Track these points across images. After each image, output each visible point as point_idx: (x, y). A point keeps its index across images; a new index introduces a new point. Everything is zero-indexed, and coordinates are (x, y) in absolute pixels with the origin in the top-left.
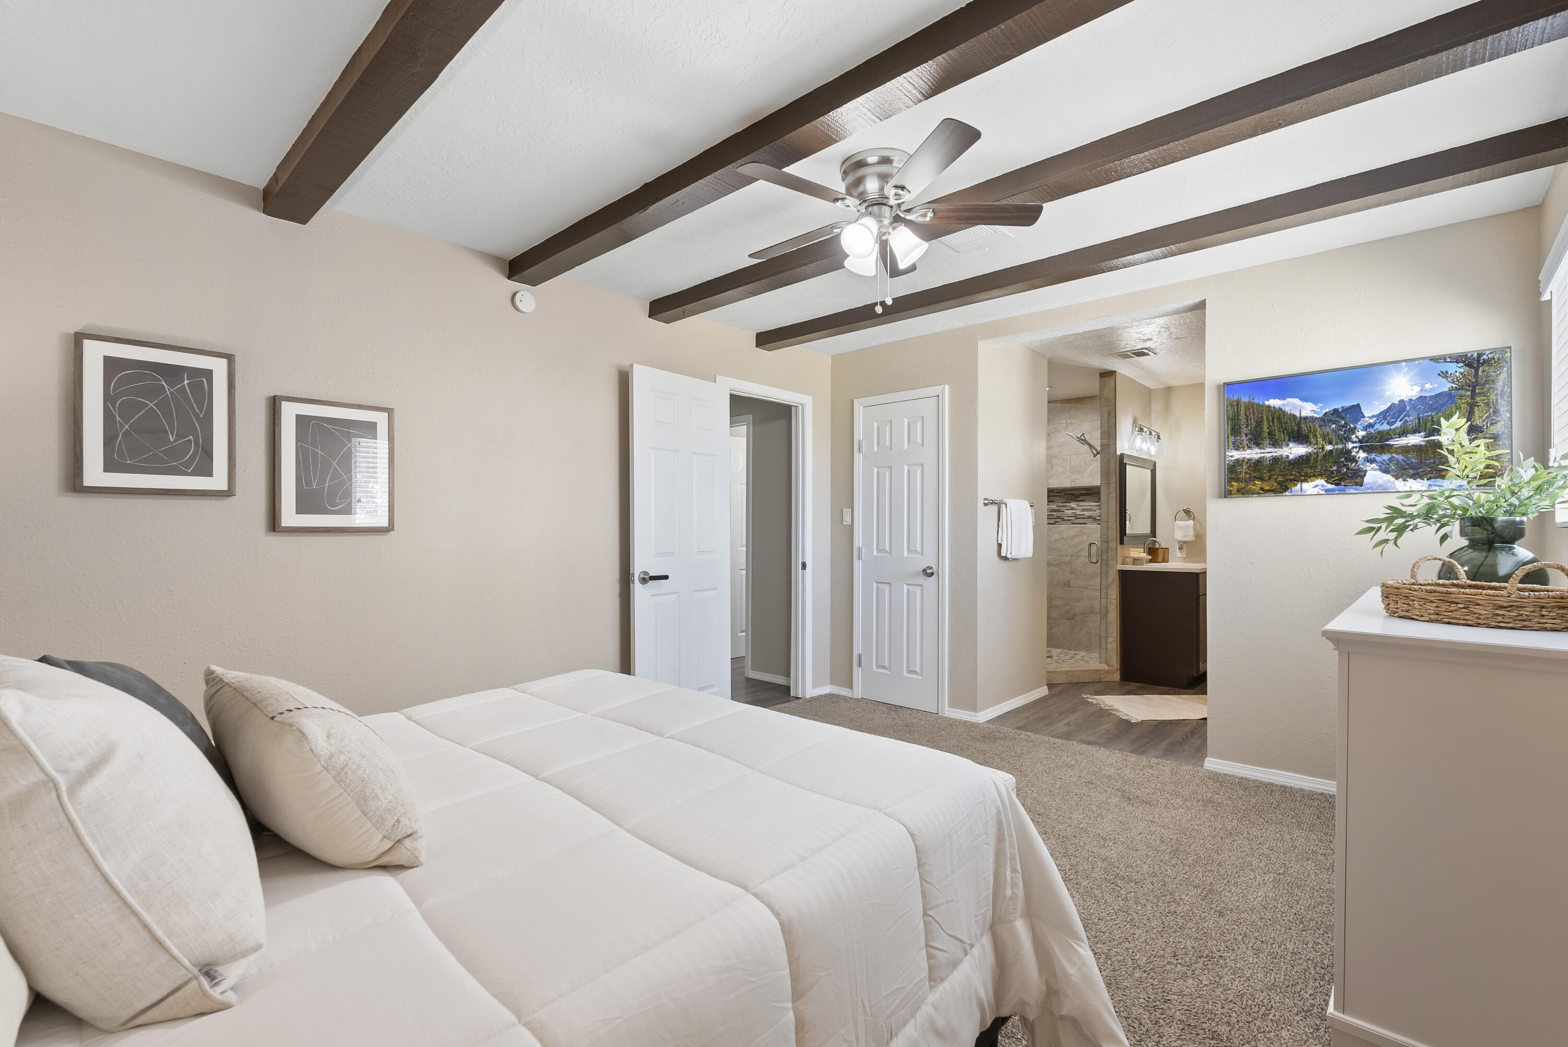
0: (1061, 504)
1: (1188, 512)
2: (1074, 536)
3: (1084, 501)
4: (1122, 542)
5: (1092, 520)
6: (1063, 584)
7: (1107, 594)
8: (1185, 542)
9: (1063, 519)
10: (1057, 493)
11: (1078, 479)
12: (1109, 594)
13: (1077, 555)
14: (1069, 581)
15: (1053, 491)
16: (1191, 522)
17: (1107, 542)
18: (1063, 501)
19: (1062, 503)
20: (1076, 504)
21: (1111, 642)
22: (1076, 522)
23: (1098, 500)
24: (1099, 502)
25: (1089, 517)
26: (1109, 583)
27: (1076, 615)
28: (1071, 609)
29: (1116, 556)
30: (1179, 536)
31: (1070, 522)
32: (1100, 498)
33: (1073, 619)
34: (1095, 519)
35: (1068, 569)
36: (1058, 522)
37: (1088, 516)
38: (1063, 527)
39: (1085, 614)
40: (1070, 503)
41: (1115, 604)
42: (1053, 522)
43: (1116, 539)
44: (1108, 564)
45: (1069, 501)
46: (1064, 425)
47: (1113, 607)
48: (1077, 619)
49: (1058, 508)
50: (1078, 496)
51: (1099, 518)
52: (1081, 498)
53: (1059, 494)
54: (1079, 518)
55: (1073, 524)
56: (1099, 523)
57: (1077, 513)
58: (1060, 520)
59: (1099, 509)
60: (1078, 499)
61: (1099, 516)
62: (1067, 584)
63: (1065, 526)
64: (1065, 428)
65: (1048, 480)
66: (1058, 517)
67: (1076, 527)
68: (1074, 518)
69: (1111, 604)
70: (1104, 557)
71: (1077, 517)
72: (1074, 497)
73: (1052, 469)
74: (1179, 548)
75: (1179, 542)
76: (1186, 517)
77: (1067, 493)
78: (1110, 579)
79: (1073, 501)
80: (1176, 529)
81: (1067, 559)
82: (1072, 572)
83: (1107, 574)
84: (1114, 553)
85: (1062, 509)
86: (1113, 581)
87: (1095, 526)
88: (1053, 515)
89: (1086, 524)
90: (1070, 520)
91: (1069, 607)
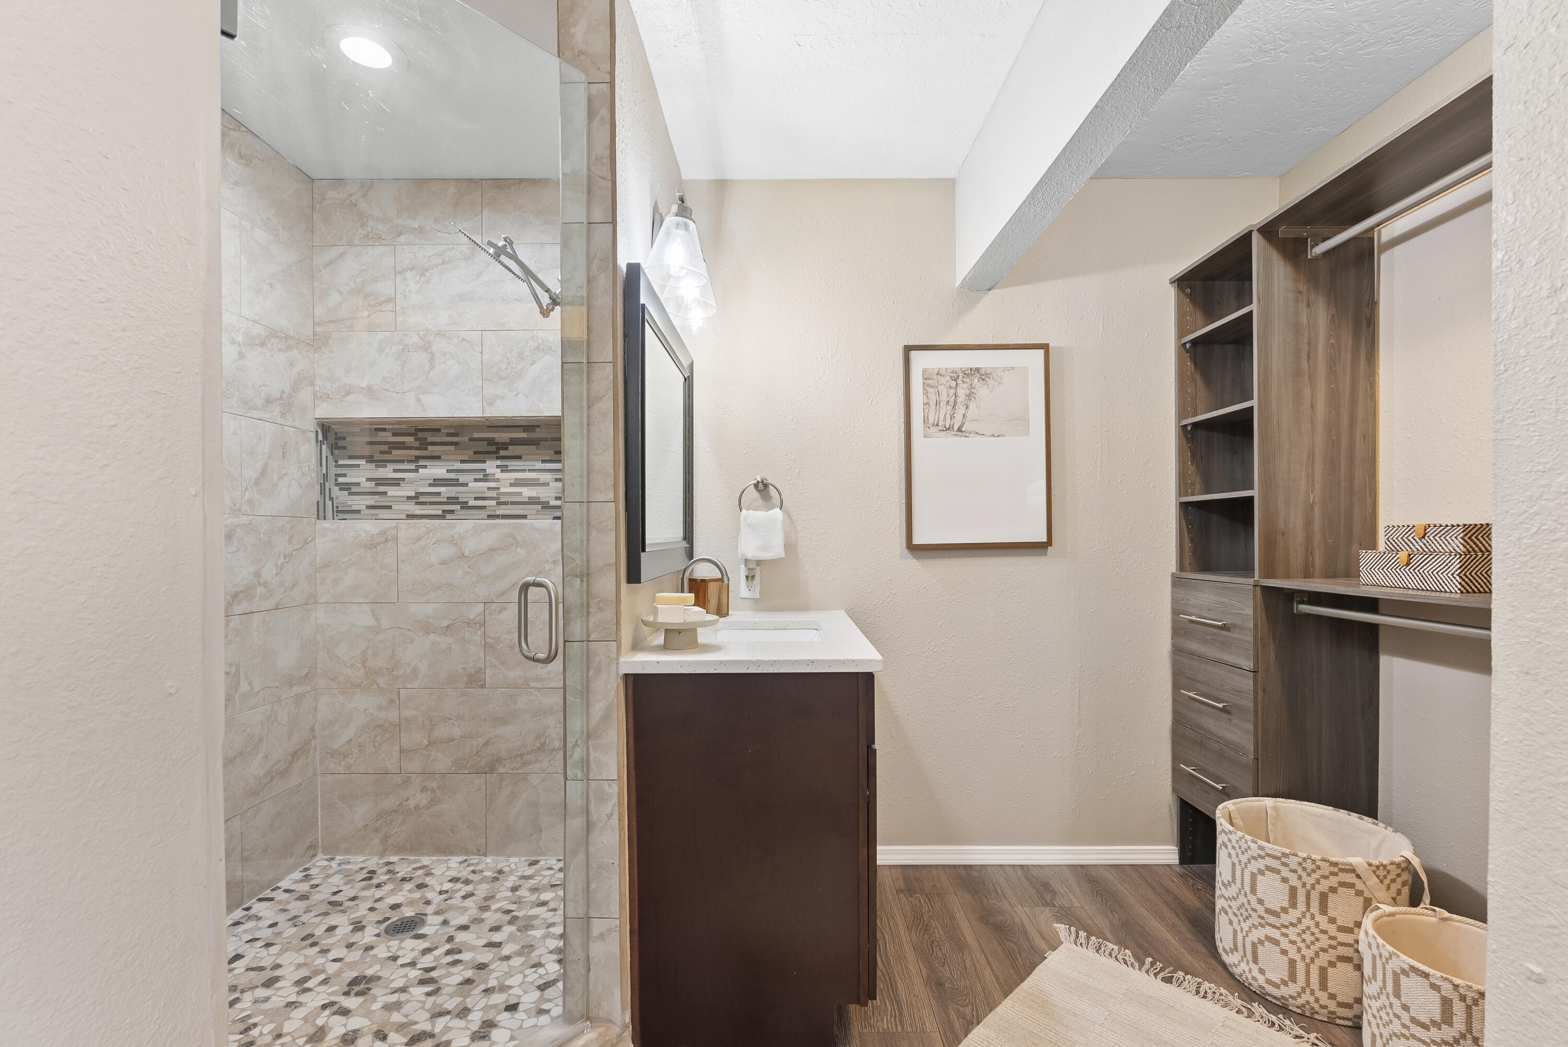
0: (458, 466)
1: (762, 487)
2: (492, 550)
3: (519, 457)
4: (634, 576)
5: (539, 507)
6: (466, 679)
7: (585, 763)
8: (759, 563)
9: (465, 506)
10: (448, 435)
11: (502, 397)
12: (593, 766)
13: (502, 600)
14: (479, 671)
15: (438, 430)
16: (777, 513)
17: (586, 575)
18: (466, 458)
19: (462, 462)
20: (498, 467)
21: (602, 936)
22: (499, 512)
23: (555, 457)
24: (559, 461)
25: (532, 501)
26: (593, 723)
27: (499, 760)
28: (486, 744)
29: (618, 623)
30: (751, 547)
31: (484, 513)
32: (558, 452)
33: (492, 769)
34: (546, 506)
35: (478, 638)
36: (452, 512)
37: (529, 498)
38: (463, 526)
39: (522, 755)
40: (484, 462)
41: (615, 799)
42: (440, 512)
43: (617, 564)
44: (588, 656)
45: (480, 455)
46: (464, 248)
47: (608, 811)
48: (501, 770)
49: (452, 476)
50: (504, 446)
51: (558, 503)
52: (513, 450)
53: (455, 439)
54: (506, 503)
55: (490, 517)
56: (558, 514)
57: (502, 490)
58: (458, 507)
59: (557, 480)
60: (502, 453)
61: (557, 498)
62: (475, 680)
63: (468, 524)
64: (466, 258)
65: (421, 397)
66: (452, 500)
67: (494, 526)
68: (494, 503)
69: (603, 798)
70: (577, 630)
71: (503, 499)
72: (493, 448)
73: (432, 367)
74: (747, 577)
75: (746, 560)
76: (760, 502)
77: (476, 435)
78: (597, 710)
79: (490, 459)
80: (744, 529)
81: (474, 612)
82: (487, 647)
83: (586, 692)
84: (609, 614)
85: (463, 478)
86: (606, 718)
87: (546, 523)
88: (439, 494)
89: (524, 517)
90: (484, 508)
91: (481, 741)
